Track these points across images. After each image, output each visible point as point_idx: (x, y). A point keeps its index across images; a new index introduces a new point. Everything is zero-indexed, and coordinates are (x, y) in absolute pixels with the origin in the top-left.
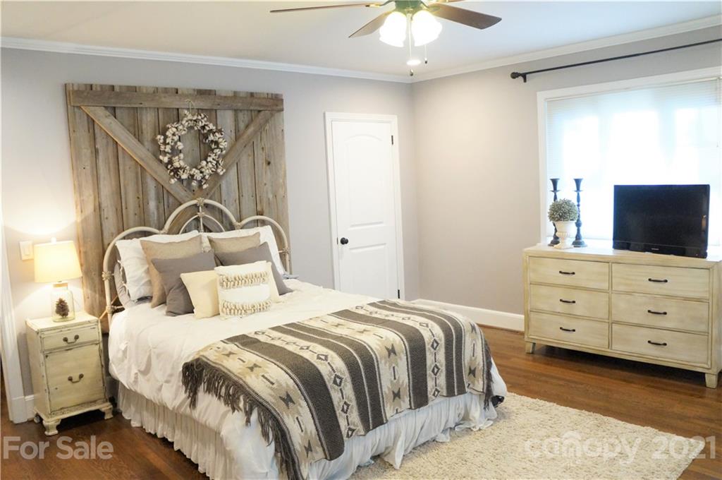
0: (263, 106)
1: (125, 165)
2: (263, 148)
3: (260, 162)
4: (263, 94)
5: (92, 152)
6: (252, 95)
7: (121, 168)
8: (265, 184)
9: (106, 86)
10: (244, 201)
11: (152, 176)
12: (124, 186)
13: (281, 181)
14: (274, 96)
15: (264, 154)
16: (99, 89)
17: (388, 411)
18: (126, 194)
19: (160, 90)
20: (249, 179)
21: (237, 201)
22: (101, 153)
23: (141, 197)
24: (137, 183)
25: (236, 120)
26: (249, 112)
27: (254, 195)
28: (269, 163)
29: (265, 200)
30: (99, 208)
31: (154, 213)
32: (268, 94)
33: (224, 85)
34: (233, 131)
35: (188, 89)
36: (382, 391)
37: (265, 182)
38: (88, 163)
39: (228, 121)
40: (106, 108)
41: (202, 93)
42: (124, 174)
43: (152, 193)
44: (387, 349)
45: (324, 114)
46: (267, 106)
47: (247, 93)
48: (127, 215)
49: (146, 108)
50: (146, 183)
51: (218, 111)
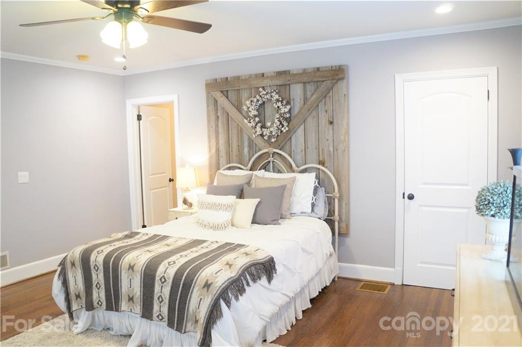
0: (325, 77)
1: (233, 126)
2: (326, 111)
3: (324, 122)
4: (328, 67)
5: (216, 118)
6: (318, 69)
7: (230, 126)
8: (328, 140)
9: (223, 78)
10: (308, 151)
11: (246, 133)
12: (231, 138)
13: (342, 137)
14: (337, 67)
15: (327, 116)
16: (220, 81)
17: (124, 305)
18: (232, 143)
19: (253, 76)
20: (314, 135)
21: (304, 152)
22: (220, 118)
23: (240, 145)
24: (238, 137)
25: (305, 90)
26: (316, 83)
27: (318, 148)
28: (331, 123)
29: (326, 152)
30: (218, 150)
31: (247, 156)
32: (332, 67)
33: (295, 66)
34: (302, 99)
35: (270, 72)
36: (121, 290)
37: (327, 138)
38: (213, 124)
39: (299, 92)
40: (222, 92)
41: (280, 74)
42: (231, 130)
43: (246, 143)
44: (130, 265)
45: (395, 76)
46: (328, 77)
47: (314, 68)
48: (232, 156)
49: (244, 89)
50: (243, 136)
51: (291, 85)
